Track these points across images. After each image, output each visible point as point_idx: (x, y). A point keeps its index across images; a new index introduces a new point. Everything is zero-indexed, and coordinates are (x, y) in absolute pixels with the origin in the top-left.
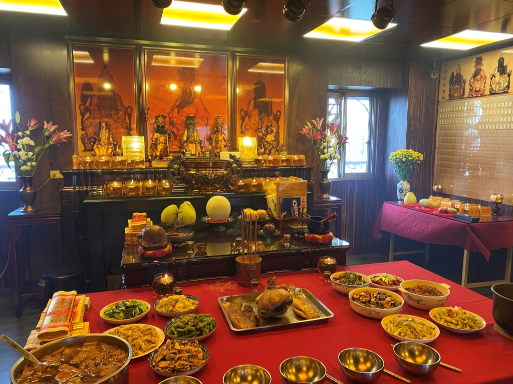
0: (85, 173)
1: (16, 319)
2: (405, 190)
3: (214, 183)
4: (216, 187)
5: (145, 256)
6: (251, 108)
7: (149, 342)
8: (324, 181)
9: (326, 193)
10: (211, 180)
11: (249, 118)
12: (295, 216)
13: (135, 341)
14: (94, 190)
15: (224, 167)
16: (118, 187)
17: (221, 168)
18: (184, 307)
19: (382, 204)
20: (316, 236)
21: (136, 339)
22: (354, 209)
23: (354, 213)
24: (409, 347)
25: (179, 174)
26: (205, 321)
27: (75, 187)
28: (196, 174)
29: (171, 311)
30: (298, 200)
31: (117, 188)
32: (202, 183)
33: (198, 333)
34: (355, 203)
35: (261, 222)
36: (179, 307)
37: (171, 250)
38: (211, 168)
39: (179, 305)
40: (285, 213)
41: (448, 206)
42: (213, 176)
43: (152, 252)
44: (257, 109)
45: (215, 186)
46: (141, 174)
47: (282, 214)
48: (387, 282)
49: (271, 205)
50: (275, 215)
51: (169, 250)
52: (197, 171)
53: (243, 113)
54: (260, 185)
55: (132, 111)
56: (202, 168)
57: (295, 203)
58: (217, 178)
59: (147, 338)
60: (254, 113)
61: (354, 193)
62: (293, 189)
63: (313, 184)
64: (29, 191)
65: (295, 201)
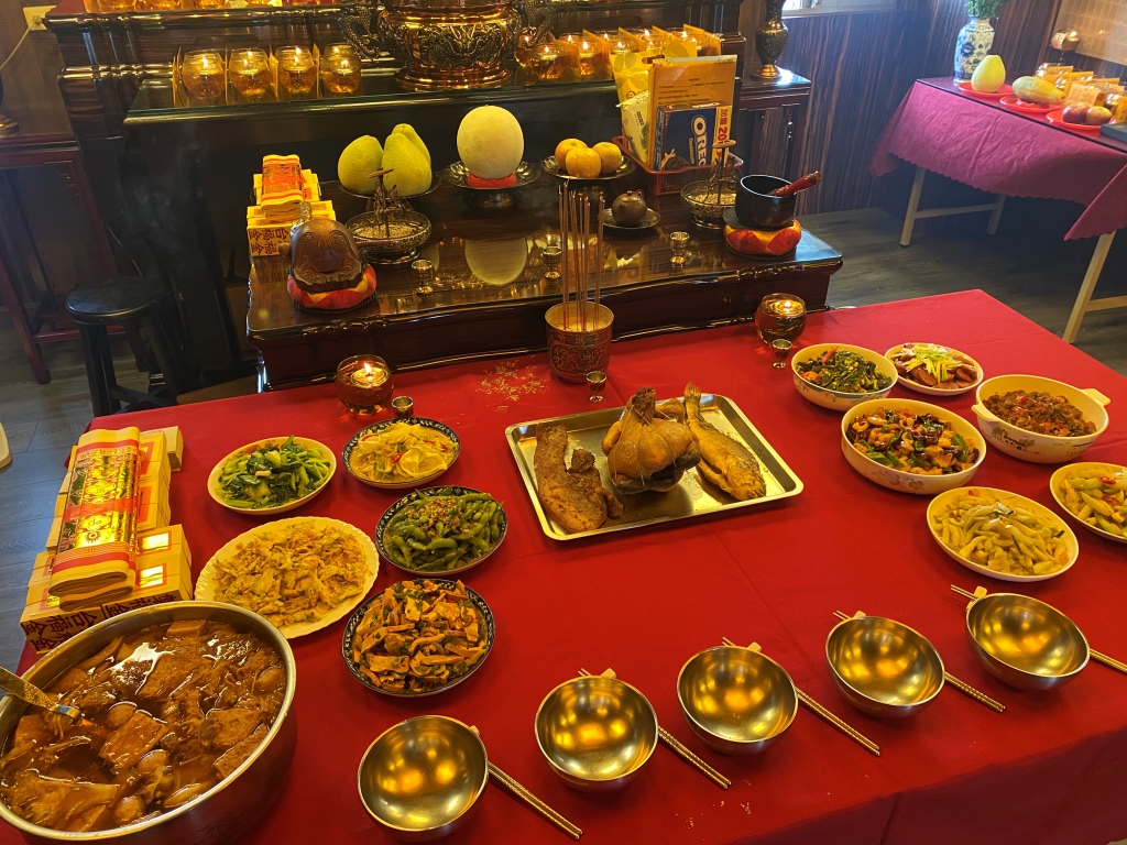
0: (113, 25)
1: (39, 388)
2: (981, 46)
3: (473, 58)
4: (482, 68)
5: (307, 305)
7: (340, 579)
8: (770, 27)
9: (772, 63)
10: (465, 50)
12: (697, 160)
13: (304, 585)
14: (152, 77)
15: (502, 7)
16: (213, 72)
17: (491, 11)
18: (422, 466)
19: (906, 87)
20: (758, 235)
21: (307, 576)
22: (835, 97)
23: (833, 107)
24: (1007, 611)
25: (374, 28)
26: (478, 521)
27: (95, 67)
28: (421, 32)
29: (391, 473)
30: (710, 115)
31: (210, 77)
32: (439, 59)
33: (462, 550)
34: (837, 80)
35: (608, 182)
36: (410, 465)
37: (375, 285)
38: (465, 11)
39: (409, 459)
40: (672, 155)
41: (1087, 98)
42: (471, 37)
43: (323, 296)
45: (476, 66)
46: (271, 24)
47: (663, 157)
48: (937, 374)
49: (634, 130)
50: (643, 156)
51: (370, 287)
52: (425, 22)
54: (600, 60)
56: (439, 12)
57: (700, 126)
58: (481, 44)
59: (333, 569)
61: (839, 53)
62: (696, 82)
63: (745, 42)
65: (700, 120)
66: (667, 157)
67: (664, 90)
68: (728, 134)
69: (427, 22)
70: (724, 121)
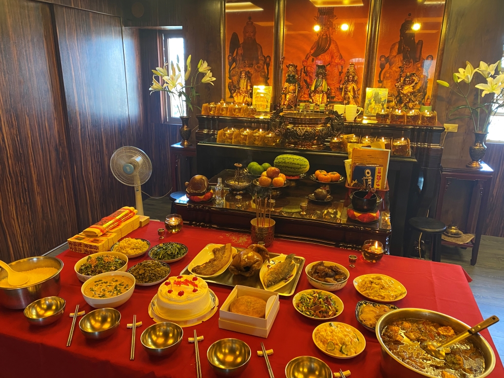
6: (394, 54)
9: (477, 161)
10: (300, 136)
11: (390, 65)
30: (373, 170)
40: (356, 182)
42: (303, 132)
44: (402, 54)
47: (352, 182)
49: (349, 171)
53: (383, 59)
55: (270, 60)
57: (368, 173)
58: (307, 135)
60: (397, 59)
62: (370, 157)
63: (442, 149)
64: (185, 129)
65: (368, 171)
66: (354, 182)
67: (356, 158)
68: (381, 178)
69: (294, 126)
70: (379, 173)
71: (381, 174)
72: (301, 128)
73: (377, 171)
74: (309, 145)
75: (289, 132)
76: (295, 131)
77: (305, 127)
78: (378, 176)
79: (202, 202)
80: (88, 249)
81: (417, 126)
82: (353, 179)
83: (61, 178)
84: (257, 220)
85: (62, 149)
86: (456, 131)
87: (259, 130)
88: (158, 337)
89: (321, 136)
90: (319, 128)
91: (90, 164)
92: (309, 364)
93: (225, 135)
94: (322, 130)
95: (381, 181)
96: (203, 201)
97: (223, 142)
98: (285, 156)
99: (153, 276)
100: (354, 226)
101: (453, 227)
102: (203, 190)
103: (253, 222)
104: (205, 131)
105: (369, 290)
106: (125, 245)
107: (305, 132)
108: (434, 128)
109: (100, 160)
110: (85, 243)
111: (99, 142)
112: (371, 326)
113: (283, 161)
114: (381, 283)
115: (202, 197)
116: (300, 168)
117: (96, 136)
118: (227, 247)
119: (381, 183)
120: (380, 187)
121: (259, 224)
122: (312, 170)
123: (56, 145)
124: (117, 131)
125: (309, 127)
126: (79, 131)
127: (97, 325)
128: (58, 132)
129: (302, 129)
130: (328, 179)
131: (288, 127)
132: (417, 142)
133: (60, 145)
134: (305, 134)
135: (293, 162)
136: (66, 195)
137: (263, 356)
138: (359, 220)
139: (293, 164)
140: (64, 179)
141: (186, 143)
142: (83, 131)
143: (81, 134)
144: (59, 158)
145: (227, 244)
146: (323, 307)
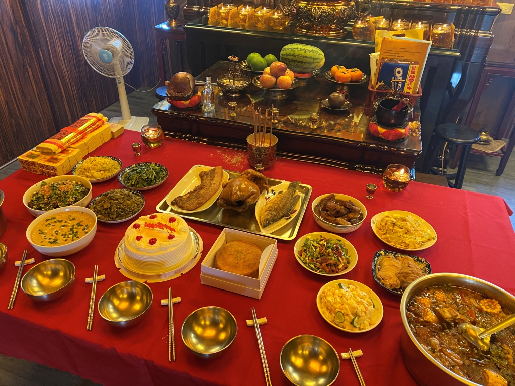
3: (320, 22)
30: (405, 69)
40: (382, 84)
47: (377, 84)
49: (374, 69)
57: (399, 72)
62: (404, 50)
63: (492, 38)
64: (172, 4)
65: (399, 69)
66: (379, 84)
67: (386, 51)
68: (415, 79)
69: (308, 4)
70: (413, 72)
71: (415, 75)
72: (317, 6)
73: (410, 70)
74: (326, 31)
75: (301, 13)
76: (309, 10)
77: (322, 5)
78: (411, 76)
79: (187, 109)
80: (45, 170)
81: (465, 6)
82: (379, 80)
83: (24, 66)
84: (255, 136)
85: (20, 30)
86: (510, 13)
87: (262, 8)
88: (121, 300)
89: (342, 18)
90: (339, 8)
91: (59, 49)
92: (311, 346)
93: (219, 14)
94: (344, 10)
95: (413, 83)
96: (188, 107)
97: (217, 24)
98: (294, 46)
99: (122, 212)
100: (377, 145)
101: (483, 133)
102: (188, 93)
103: (250, 139)
104: (195, 8)
105: (390, 234)
106: (90, 165)
107: (322, 12)
108: (487, 9)
109: (71, 44)
110: (40, 162)
111: (68, 19)
112: (391, 286)
113: (292, 53)
114: (406, 227)
115: (187, 102)
116: (314, 63)
117: (62, 12)
118: (217, 171)
119: (413, 86)
120: (411, 92)
121: (258, 140)
122: (328, 65)
123: (11, 24)
124: (89, 5)
125: (326, 5)
126: (39, 6)
127: (45, 281)
128: (11, 6)
129: (318, 8)
130: (346, 78)
131: (300, 5)
132: (462, 28)
133: (16, 23)
134: (322, 15)
135: (304, 54)
136: (34, 87)
137: (253, 327)
138: (383, 138)
139: (304, 57)
140: (28, 67)
141: (173, 23)
142: (44, 4)
143: (43, 10)
144: (18, 42)
145: (217, 167)
146: (331, 259)
